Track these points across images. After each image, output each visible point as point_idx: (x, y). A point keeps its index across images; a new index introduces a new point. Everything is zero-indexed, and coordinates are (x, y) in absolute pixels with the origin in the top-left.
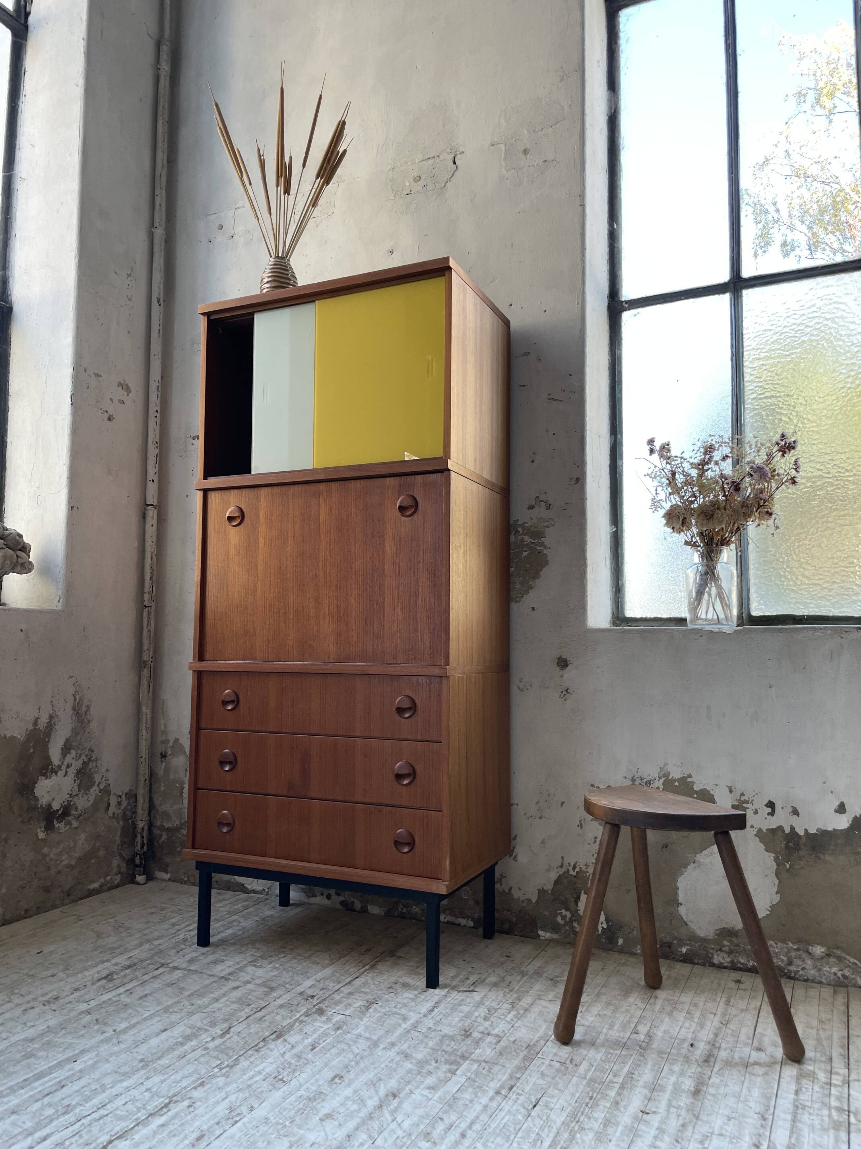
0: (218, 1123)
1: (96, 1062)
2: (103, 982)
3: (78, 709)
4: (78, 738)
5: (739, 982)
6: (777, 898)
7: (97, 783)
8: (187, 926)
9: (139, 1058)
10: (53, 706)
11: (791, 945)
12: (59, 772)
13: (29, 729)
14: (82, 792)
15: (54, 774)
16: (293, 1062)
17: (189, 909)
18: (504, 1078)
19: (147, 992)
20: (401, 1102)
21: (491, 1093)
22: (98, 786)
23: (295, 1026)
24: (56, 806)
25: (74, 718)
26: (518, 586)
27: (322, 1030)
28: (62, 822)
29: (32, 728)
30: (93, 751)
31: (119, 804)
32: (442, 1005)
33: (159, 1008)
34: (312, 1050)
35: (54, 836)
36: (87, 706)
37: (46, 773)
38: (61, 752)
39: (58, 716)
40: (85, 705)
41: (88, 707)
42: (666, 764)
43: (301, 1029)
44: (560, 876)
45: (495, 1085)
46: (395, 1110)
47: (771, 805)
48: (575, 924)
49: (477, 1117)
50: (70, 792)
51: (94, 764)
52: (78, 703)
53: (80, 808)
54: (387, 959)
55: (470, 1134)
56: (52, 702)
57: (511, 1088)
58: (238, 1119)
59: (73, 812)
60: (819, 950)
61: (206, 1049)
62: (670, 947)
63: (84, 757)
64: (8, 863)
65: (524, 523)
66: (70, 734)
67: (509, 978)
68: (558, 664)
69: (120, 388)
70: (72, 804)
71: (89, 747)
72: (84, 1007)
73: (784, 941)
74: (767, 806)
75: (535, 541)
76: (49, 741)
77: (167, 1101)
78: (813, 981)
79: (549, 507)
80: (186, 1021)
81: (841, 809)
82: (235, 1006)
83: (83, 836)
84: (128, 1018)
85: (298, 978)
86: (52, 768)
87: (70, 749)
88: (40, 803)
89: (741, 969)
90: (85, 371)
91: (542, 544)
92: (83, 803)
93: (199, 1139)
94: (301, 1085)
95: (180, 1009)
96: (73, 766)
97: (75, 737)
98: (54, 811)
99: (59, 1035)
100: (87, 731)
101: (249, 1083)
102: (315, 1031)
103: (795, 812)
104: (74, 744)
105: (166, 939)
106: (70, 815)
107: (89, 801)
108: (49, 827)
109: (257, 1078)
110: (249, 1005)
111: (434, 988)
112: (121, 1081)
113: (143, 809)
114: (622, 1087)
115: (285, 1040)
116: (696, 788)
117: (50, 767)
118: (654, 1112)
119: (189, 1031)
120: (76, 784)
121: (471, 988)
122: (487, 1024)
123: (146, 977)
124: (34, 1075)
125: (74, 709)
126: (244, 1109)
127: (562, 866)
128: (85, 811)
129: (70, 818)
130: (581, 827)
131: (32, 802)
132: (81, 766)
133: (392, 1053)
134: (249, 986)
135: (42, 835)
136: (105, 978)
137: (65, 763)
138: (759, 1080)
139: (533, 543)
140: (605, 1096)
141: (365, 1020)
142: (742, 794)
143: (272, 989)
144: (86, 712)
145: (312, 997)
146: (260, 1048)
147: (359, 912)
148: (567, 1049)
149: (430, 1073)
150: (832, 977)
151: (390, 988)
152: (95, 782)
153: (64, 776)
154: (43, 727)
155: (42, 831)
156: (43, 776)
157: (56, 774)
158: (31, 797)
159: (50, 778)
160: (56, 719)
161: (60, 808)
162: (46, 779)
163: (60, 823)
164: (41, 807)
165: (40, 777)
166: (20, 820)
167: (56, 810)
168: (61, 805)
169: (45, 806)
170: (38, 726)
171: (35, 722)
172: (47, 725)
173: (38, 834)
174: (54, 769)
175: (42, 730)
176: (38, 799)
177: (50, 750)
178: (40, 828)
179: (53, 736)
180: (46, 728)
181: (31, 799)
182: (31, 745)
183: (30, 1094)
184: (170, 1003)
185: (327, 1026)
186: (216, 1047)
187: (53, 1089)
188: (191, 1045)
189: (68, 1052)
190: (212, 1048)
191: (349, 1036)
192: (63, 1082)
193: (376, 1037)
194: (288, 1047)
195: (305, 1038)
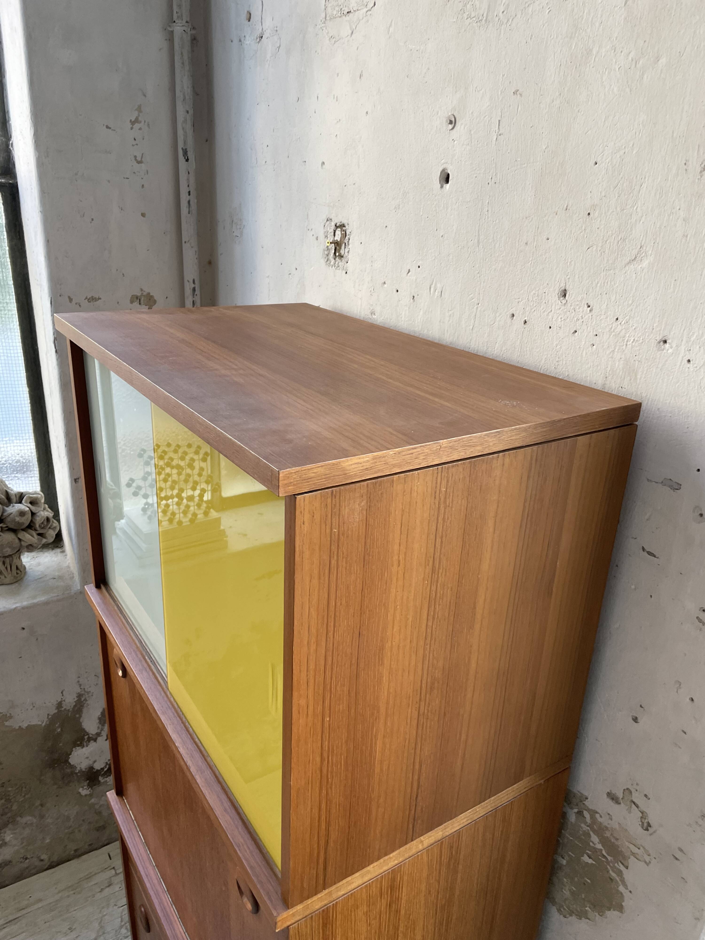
10: (80, 685)
12: (99, 739)
13: (52, 714)
15: (92, 741)
24: (98, 766)
26: (567, 893)
37: (81, 743)
38: (98, 721)
39: (88, 693)
56: (78, 682)
64: (49, 820)
65: (597, 813)
69: (136, 304)
75: (609, 858)
76: (81, 716)
79: (646, 826)
86: (89, 738)
88: (78, 769)
90: (71, 300)
91: (620, 873)
98: (98, 770)
117: (86, 737)
135: (84, 792)
139: (604, 857)
154: (71, 706)
155: (86, 789)
156: (78, 746)
157: (95, 740)
158: (65, 767)
159: (87, 746)
160: (87, 696)
161: (106, 766)
162: (82, 748)
163: (106, 777)
164: (81, 771)
165: (74, 749)
166: (56, 786)
167: (99, 769)
168: (107, 763)
169: (86, 769)
170: (63, 707)
171: (59, 705)
172: (74, 704)
173: (80, 793)
174: (91, 737)
175: (69, 710)
176: (75, 766)
177: (83, 724)
178: (83, 787)
179: (85, 710)
180: (75, 706)
181: (66, 768)
182: (57, 725)
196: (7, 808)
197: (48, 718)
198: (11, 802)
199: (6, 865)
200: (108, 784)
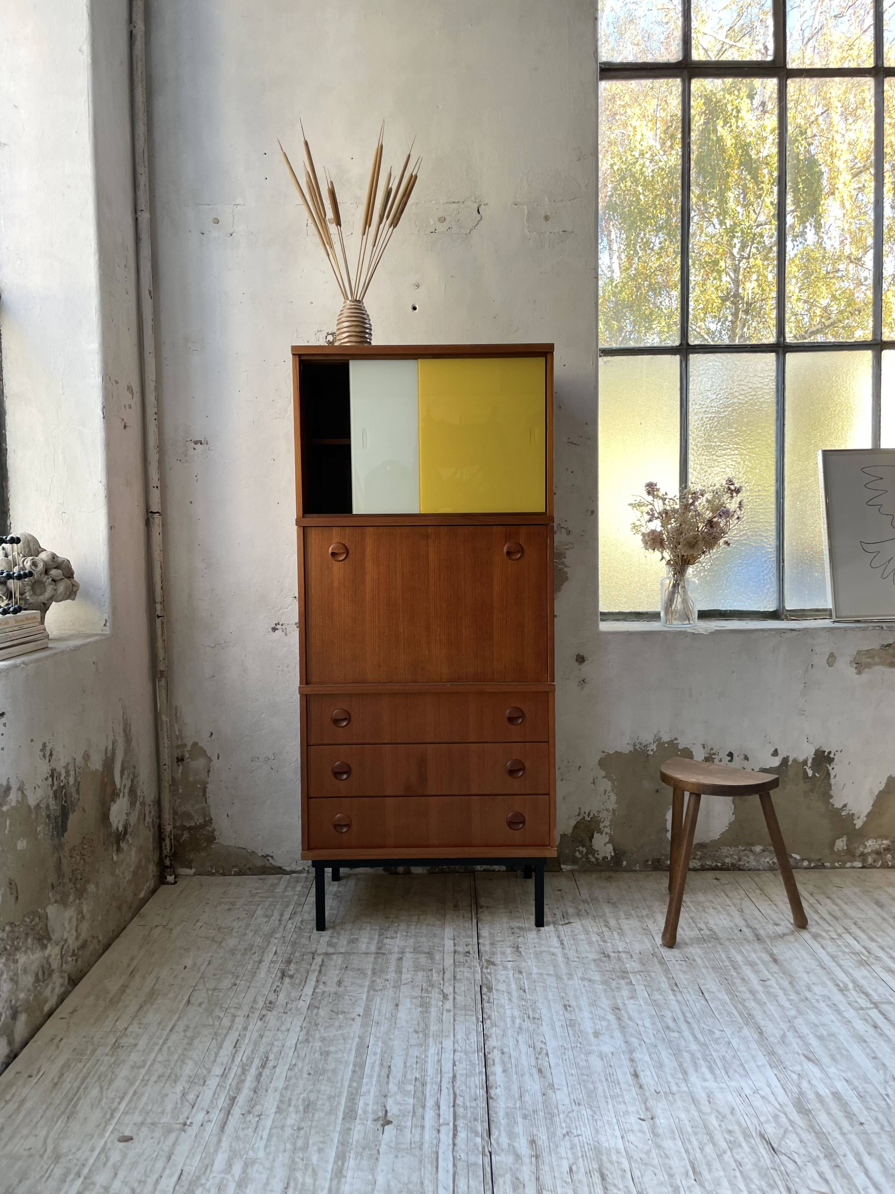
0: (537, 1058)
1: (385, 1043)
2: (287, 980)
3: (126, 730)
4: (128, 757)
5: (716, 879)
6: (733, 818)
8: (282, 915)
9: (411, 1030)
10: (113, 731)
11: (741, 848)
12: (120, 794)
13: (103, 759)
14: (132, 809)
16: (524, 1004)
17: (257, 899)
18: (664, 979)
19: (336, 979)
20: (627, 1012)
21: (670, 992)
22: (139, 800)
23: (489, 978)
24: (120, 827)
25: (124, 739)
27: (511, 975)
28: (124, 841)
29: (105, 757)
30: (135, 768)
31: (150, 812)
32: (564, 938)
33: (366, 990)
34: (525, 992)
35: (120, 855)
37: (114, 798)
38: (120, 775)
39: (116, 741)
41: (130, 726)
42: (659, 732)
43: (496, 979)
44: (577, 823)
45: (665, 986)
46: (630, 1018)
47: (731, 755)
48: (590, 856)
49: (681, 1010)
50: (127, 812)
51: (136, 780)
52: (125, 724)
53: (132, 824)
54: (480, 910)
55: (691, 1020)
56: (112, 728)
57: (676, 985)
58: (545, 1052)
59: (129, 830)
60: (758, 848)
61: (448, 1011)
62: (659, 862)
63: (132, 776)
64: (101, 891)
66: (123, 756)
67: (580, 907)
68: (577, 660)
69: (128, 392)
70: (128, 822)
71: (133, 765)
72: (303, 1005)
73: (736, 846)
74: (728, 755)
75: (558, 561)
76: (114, 767)
77: (482, 1054)
78: (754, 870)
79: (569, 533)
80: (401, 995)
81: (775, 753)
82: (420, 974)
83: (134, 850)
84: (354, 1004)
85: (436, 940)
87: (124, 771)
88: (113, 828)
89: (708, 870)
90: (110, 379)
91: (563, 563)
92: (133, 819)
93: (540, 1071)
94: (551, 1018)
95: (384, 986)
96: (127, 787)
97: (126, 757)
98: (120, 833)
99: (322, 1031)
100: (131, 749)
101: (517, 1026)
102: (508, 977)
103: (746, 758)
104: (126, 764)
105: (281, 930)
106: (127, 833)
107: (136, 816)
108: (119, 850)
109: (518, 1021)
110: (431, 970)
111: (543, 926)
112: (426, 1051)
113: (169, 814)
114: (735, 969)
115: (497, 990)
116: (680, 747)
117: (116, 791)
118: (768, 979)
119: (418, 1002)
120: (129, 802)
121: (567, 921)
122: (609, 944)
123: (315, 966)
124: (354, 1065)
125: (124, 730)
126: (539, 1045)
127: (579, 815)
128: (134, 826)
129: (127, 836)
130: (594, 783)
131: (109, 829)
132: (131, 784)
133: (576, 982)
134: (408, 955)
135: (115, 858)
136: (283, 975)
137: (123, 785)
138: (796, 944)
140: (732, 976)
141: (529, 961)
142: (712, 749)
143: (430, 955)
144: (130, 731)
145: (469, 952)
147: (403, 874)
148: (675, 952)
149: (619, 988)
150: (767, 865)
151: (513, 933)
152: (138, 797)
153: (123, 797)
154: (110, 754)
155: (115, 853)
156: (113, 802)
159: (116, 802)
163: (123, 843)
165: (111, 804)
168: (123, 826)
169: (116, 830)
170: (107, 754)
171: (106, 751)
172: (111, 751)
173: (112, 859)
175: (109, 758)
176: (112, 825)
177: (115, 776)
178: (113, 853)
179: (115, 761)
181: (109, 826)
183: (374, 1080)
184: (367, 983)
185: (511, 973)
186: (454, 1007)
187: (385, 1071)
188: (433, 1011)
189: (350, 1041)
190: (452, 1008)
191: (535, 976)
192: (385, 1064)
193: (552, 972)
194: (506, 994)
195: (509, 985)
197: (102, 764)
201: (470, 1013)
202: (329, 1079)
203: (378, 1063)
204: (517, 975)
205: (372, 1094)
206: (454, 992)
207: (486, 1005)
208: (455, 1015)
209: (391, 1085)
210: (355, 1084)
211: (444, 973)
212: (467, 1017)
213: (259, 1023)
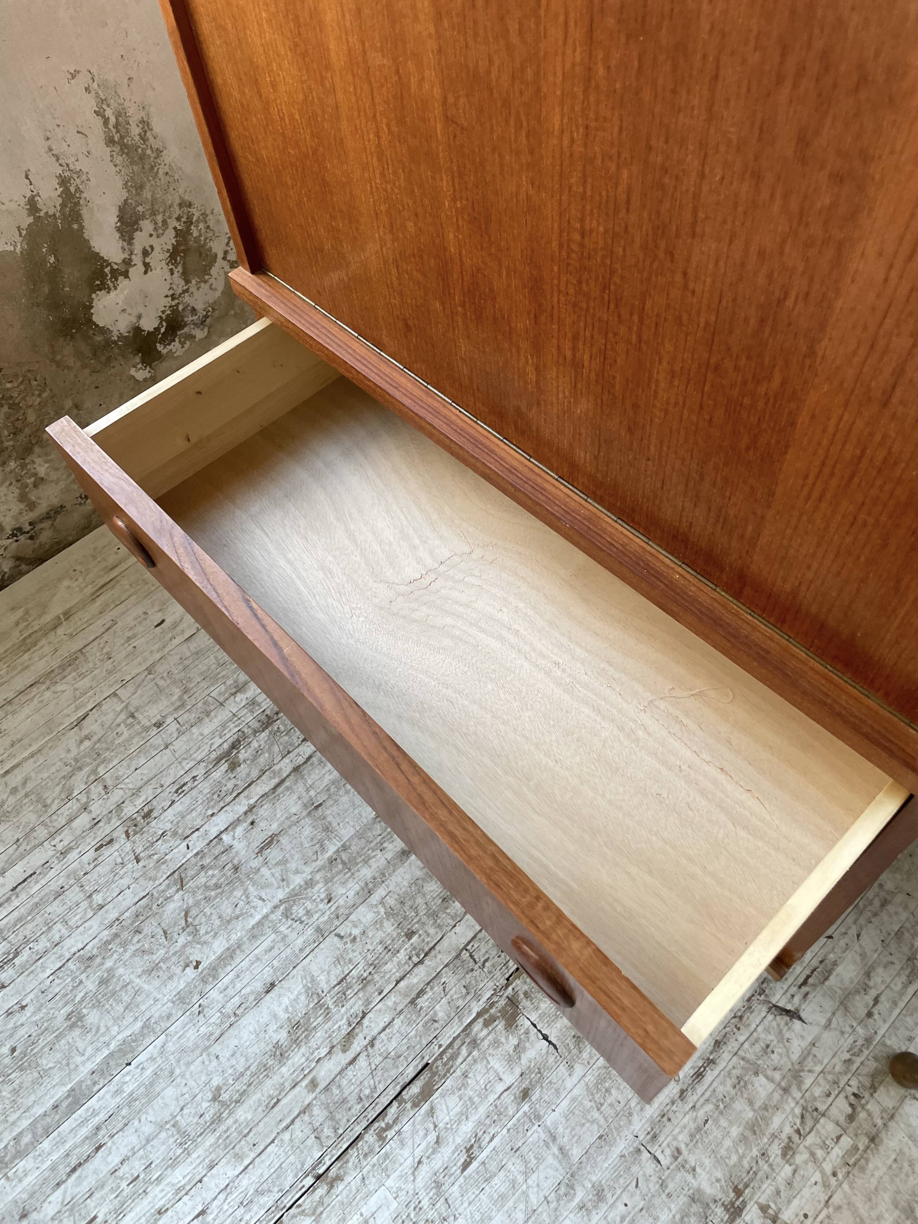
3: (122, 138)
4: (147, 194)
7: (220, 255)
9: (216, 1081)
10: (57, 157)
12: (131, 270)
13: (24, 225)
14: (194, 282)
15: (121, 278)
16: (425, 1203)
19: (276, 825)
22: (224, 258)
23: (460, 1060)
24: (149, 324)
25: (119, 160)
27: (500, 1089)
28: (174, 341)
29: (31, 220)
30: (190, 205)
33: (281, 895)
34: (466, 1166)
36: (142, 121)
37: (104, 283)
38: (117, 235)
39: (79, 173)
40: (133, 121)
41: (145, 124)
43: (465, 1075)
50: (171, 292)
51: (201, 226)
52: (116, 126)
53: (200, 307)
56: (50, 150)
59: (189, 319)
61: (314, 1084)
63: (173, 223)
66: (125, 194)
67: (879, 978)
70: (181, 308)
71: (178, 201)
76: (82, 227)
80: (308, 963)
82: (388, 929)
84: (231, 920)
86: (113, 271)
87: (136, 222)
88: (115, 333)
92: (202, 297)
95: (308, 913)
96: (157, 249)
97: (138, 194)
98: (150, 333)
99: (127, 955)
100: (161, 172)
104: (140, 208)
106: (185, 325)
107: (216, 289)
115: (431, 1112)
117: (107, 270)
120: (176, 274)
123: (285, 767)
125: (110, 141)
128: (214, 306)
129: (186, 330)
131: (99, 338)
132: (174, 241)
135: (140, 375)
137: (138, 249)
144: (143, 137)
146: (389, 1127)
152: (216, 255)
153: (146, 272)
154: (55, 207)
155: (141, 368)
156: (100, 290)
157: (126, 275)
158: (91, 332)
159: (116, 288)
160: (78, 181)
161: (161, 323)
162: (108, 292)
163: (169, 344)
164: (121, 337)
165: (94, 296)
166: (87, 371)
167: (151, 329)
168: (160, 317)
169: (128, 332)
170: (41, 210)
171: (32, 205)
172: (60, 200)
173: (133, 377)
174: (117, 269)
175: (54, 215)
176: (108, 329)
177: (92, 244)
178: (135, 367)
179: (84, 212)
180: (63, 205)
181: (94, 334)
182: (44, 250)
183: (55, 1157)
184: (298, 880)
185: (509, 1079)
186: (327, 1089)
187: (87, 1149)
188: (297, 1058)
189: (129, 1018)
190: (322, 1086)
191: (536, 1134)
192: (102, 1132)
193: (576, 1153)
194: (432, 1137)
195: (464, 1115)
196: (18, 419)
197: (20, 235)
198: (20, 408)
199: (57, 512)
200: (175, 355)
201: (327, 1131)
202: (16, 1092)
203: (96, 1120)
204: (508, 1098)
205: (18, 1189)
206: (372, 1044)
207: (370, 1138)
208: (306, 1109)
209: (57, 1196)
210: (27, 1139)
211: (421, 962)
212: (312, 1140)
213: (91, 854)
